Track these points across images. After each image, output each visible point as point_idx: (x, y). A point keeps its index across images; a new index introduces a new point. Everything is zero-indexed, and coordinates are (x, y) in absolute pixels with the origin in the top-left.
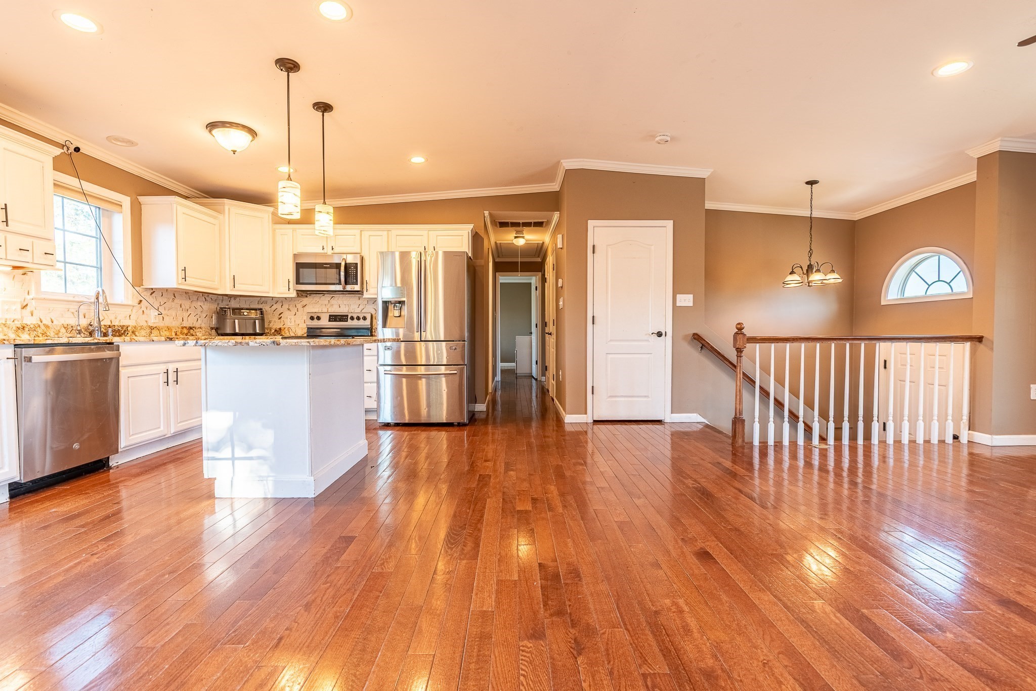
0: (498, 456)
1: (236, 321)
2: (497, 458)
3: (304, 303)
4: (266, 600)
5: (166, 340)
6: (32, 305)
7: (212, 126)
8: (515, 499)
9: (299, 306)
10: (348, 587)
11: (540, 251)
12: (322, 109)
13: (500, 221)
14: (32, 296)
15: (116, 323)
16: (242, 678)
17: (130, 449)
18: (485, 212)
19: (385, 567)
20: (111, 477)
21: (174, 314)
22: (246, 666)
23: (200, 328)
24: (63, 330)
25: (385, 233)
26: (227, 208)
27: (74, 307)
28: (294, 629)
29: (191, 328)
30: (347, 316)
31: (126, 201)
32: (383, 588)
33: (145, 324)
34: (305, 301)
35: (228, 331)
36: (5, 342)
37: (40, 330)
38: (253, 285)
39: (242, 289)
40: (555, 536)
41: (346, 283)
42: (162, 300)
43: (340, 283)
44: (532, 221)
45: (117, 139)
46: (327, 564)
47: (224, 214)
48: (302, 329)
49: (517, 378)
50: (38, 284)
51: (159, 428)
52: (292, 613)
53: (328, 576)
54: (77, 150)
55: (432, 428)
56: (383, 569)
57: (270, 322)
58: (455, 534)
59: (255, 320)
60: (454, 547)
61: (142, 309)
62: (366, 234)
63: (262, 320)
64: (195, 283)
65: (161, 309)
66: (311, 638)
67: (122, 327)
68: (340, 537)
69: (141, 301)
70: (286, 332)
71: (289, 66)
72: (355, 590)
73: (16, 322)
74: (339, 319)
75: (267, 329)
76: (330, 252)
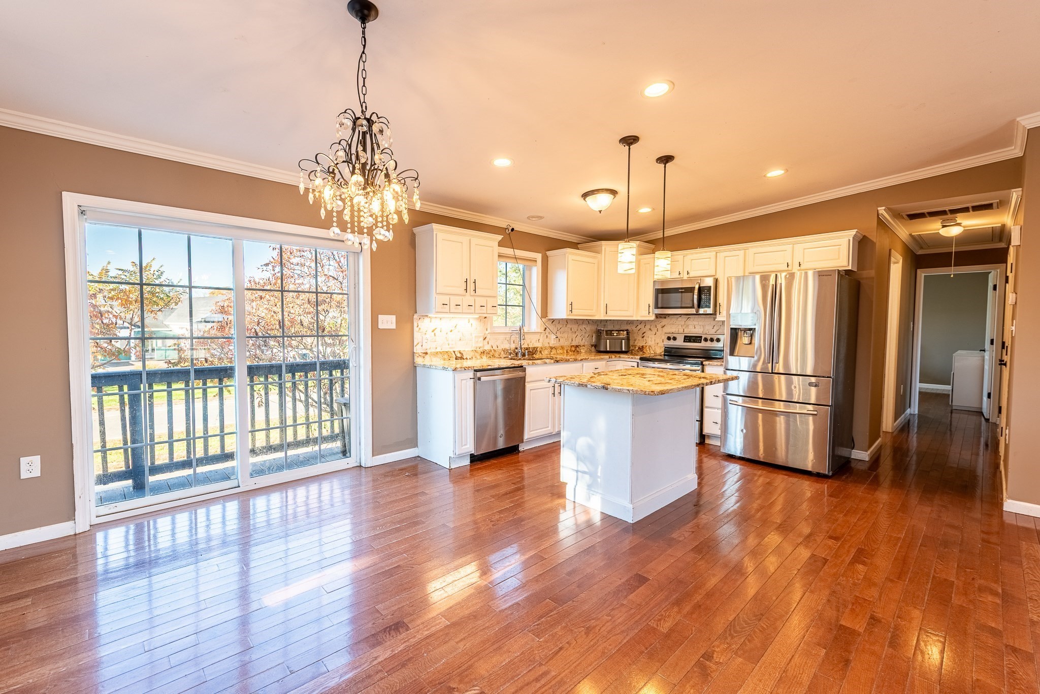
0: (852, 536)
1: (608, 341)
2: (849, 537)
3: (663, 324)
4: (564, 609)
5: (554, 362)
6: (488, 337)
7: (585, 195)
8: (846, 607)
9: (659, 326)
10: (623, 628)
11: (1002, 234)
12: (665, 162)
13: (909, 213)
14: (489, 331)
15: (531, 346)
16: (529, 665)
17: (532, 440)
18: (879, 209)
19: (660, 624)
20: (520, 459)
21: (566, 336)
22: (534, 658)
23: (584, 346)
24: (502, 353)
25: (742, 252)
26: (603, 248)
27: (508, 337)
28: (572, 646)
29: (577, 346)
30: (701, 337)
31: (538, 256)
32: (650, 646)
33: (547, 345)
34: (664, 321)
35: (602, 349)
36: (470, 369)
37: (491, 354)
38: (620, 310)
39: (613, 315)
40: (878, 687)
41: (699, 306)
42: (559, 326)
43: (693, 307)
44: (969, 205)
45: (533, 217)
46: (616, 597)
47: (601, 254)
48: (661, 348)
49: (952, 413)
50: (492, 324)
51: (548, 427)
52: (576, 630)
53: (613, 609)
54: (513, 230)
55: (781, 472)
56: (658, 626)
57: (635, 340)
58: (745, 621)
59: (623, 339)
60: (736, 636)
61: (546, 334)
62: (721, 255)
63: (628, 339)
64: (579, 314)
65: (558, 335)
66: (580, 661)
67: (534, 348)
68: (637, 574)
69: (546, 328)
70: (648, 350)
71: (630, 141)
72: (627, 635)
73: (481, 349)
74: (693, 340)
75: (633, 346)
76: (685, 277)
